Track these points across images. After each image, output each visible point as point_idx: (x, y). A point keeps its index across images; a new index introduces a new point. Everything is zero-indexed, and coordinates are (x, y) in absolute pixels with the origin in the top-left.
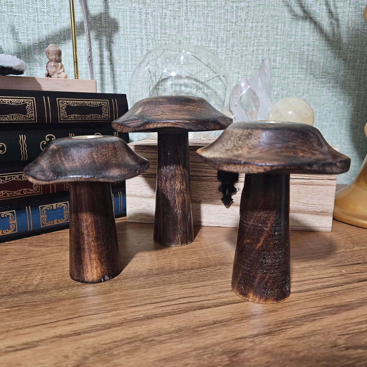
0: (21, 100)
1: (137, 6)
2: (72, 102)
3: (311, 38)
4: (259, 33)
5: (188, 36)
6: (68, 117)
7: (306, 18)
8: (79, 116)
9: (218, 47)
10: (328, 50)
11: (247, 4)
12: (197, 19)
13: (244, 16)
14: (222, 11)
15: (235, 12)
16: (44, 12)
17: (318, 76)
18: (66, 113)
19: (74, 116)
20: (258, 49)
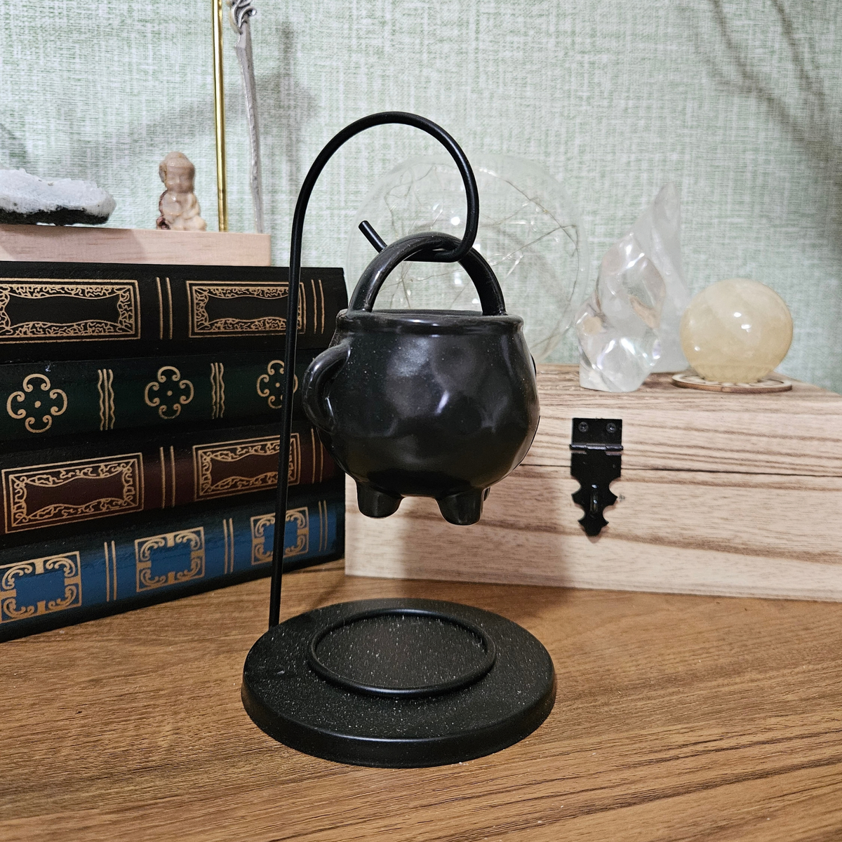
0: (106, 287)
1: (363, 61)
2: (220, 289)
3: (762, 135)
4: (642, 123)
5: (479, 129)
6: (212, 325)
7: (749, 90)
8: (237, 320)
9: (547, 154)
10: (799, 162)
11: (614, 58)
12: (501, 90)
13: (607, 85)
14: (558, 72)
15: (586, 75)
16: (146, 73)
17: (777, 222)
18: (206, 314)
19: (226, 323)
20: (640, 160)
